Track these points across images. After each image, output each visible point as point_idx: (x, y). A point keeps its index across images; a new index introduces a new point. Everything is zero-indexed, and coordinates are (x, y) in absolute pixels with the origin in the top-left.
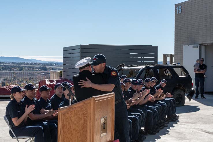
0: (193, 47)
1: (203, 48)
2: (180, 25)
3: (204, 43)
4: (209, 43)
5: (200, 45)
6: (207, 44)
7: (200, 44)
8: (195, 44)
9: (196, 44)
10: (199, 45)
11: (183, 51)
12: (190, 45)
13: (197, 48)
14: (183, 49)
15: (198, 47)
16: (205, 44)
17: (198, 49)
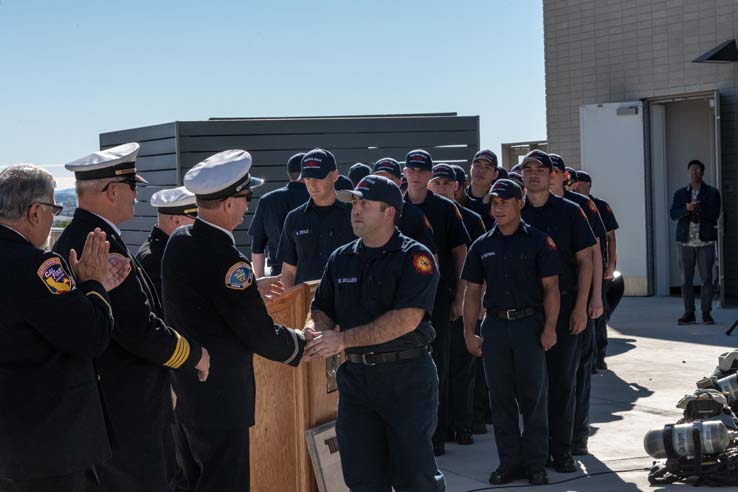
0: (620, 112)
1: (658, 113)
2: (565, 26)
3: (658, 94)
4: (679, 96)
5: (647, 103)
6: (673, 97)
7: (643, 100)
8: (625, 100)
9: (631, 100)
10: (641, 103)
11: (579, 127)
12: (604, 105)
13: (636, 116)
14: (579, 120)
15: (637, 112)
16: (665, 97)
17: (636, 121)
